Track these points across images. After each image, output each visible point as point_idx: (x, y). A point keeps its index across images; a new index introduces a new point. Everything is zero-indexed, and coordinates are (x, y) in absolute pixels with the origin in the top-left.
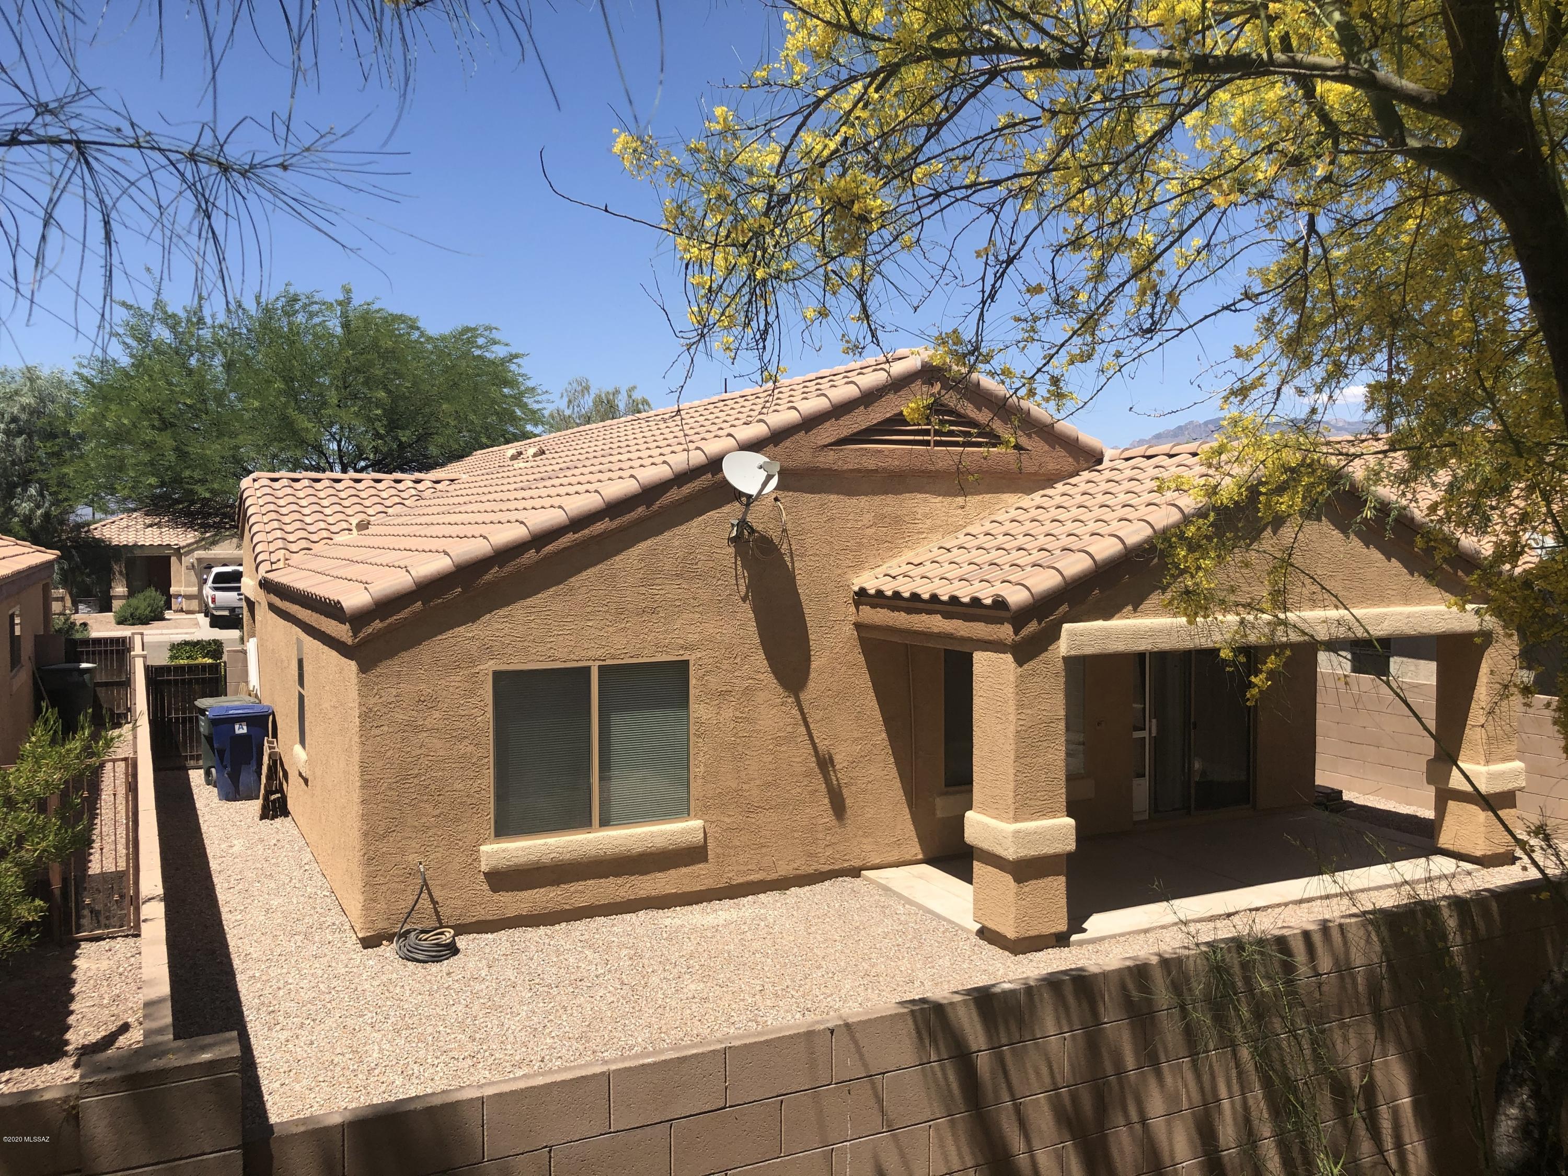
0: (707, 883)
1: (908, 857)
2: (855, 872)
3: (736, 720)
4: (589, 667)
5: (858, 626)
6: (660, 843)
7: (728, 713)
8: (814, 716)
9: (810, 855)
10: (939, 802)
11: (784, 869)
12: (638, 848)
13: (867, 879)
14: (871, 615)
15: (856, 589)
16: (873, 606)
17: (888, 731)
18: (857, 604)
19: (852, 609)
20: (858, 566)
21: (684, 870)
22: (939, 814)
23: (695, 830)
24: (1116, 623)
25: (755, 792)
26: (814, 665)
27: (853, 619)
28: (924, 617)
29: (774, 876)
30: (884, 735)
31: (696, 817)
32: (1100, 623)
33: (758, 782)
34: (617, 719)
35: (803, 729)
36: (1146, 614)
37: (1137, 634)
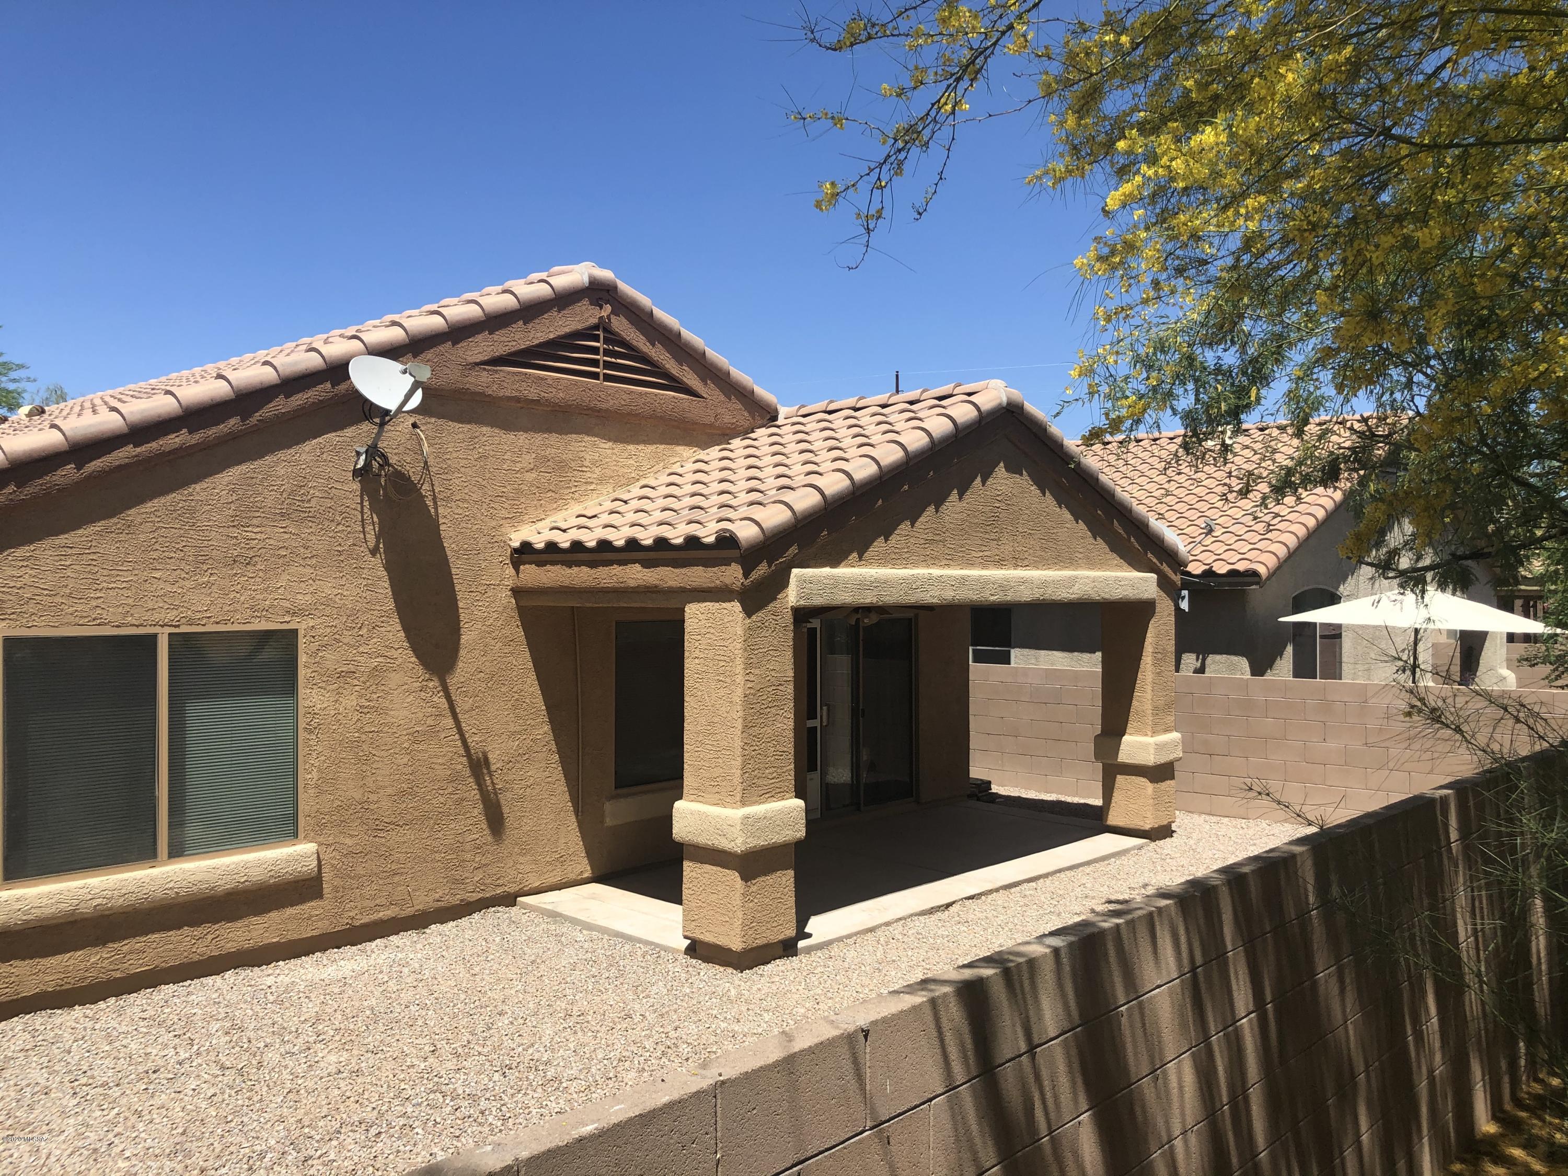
0: (321, 927)
1: (572, 876)
2: (509, 900)
3: (361, 710)
4: (155, 636)
5: (517, 592)
6: (257, 875)
7: (350, 701)
8: (462, 704)
9: (456, 881)
10: (608, 807)
11: (422, 902)
12: (226, 884)
13: (525, 906)
14: (532, 575)
15: (516, 544)
16: (540, 564)
17: (551, 721)
18: (516, 565)
19: (510, 571)
20: (516, 519)
21: (290, 911)
22: (609, 822)
23: (305, 856)
24: (843, 571)
25: (385, 804)
26: (464, 639)
27: (510, 583)
28: (616, 570)
29: (409, 911)
30: (547, 728)
31: (307, 839)
32: (826, 571)
33: (389, 791)
34: (195, 711)
35: (449, 722)
36: (870, 564)
37: (863, 585)
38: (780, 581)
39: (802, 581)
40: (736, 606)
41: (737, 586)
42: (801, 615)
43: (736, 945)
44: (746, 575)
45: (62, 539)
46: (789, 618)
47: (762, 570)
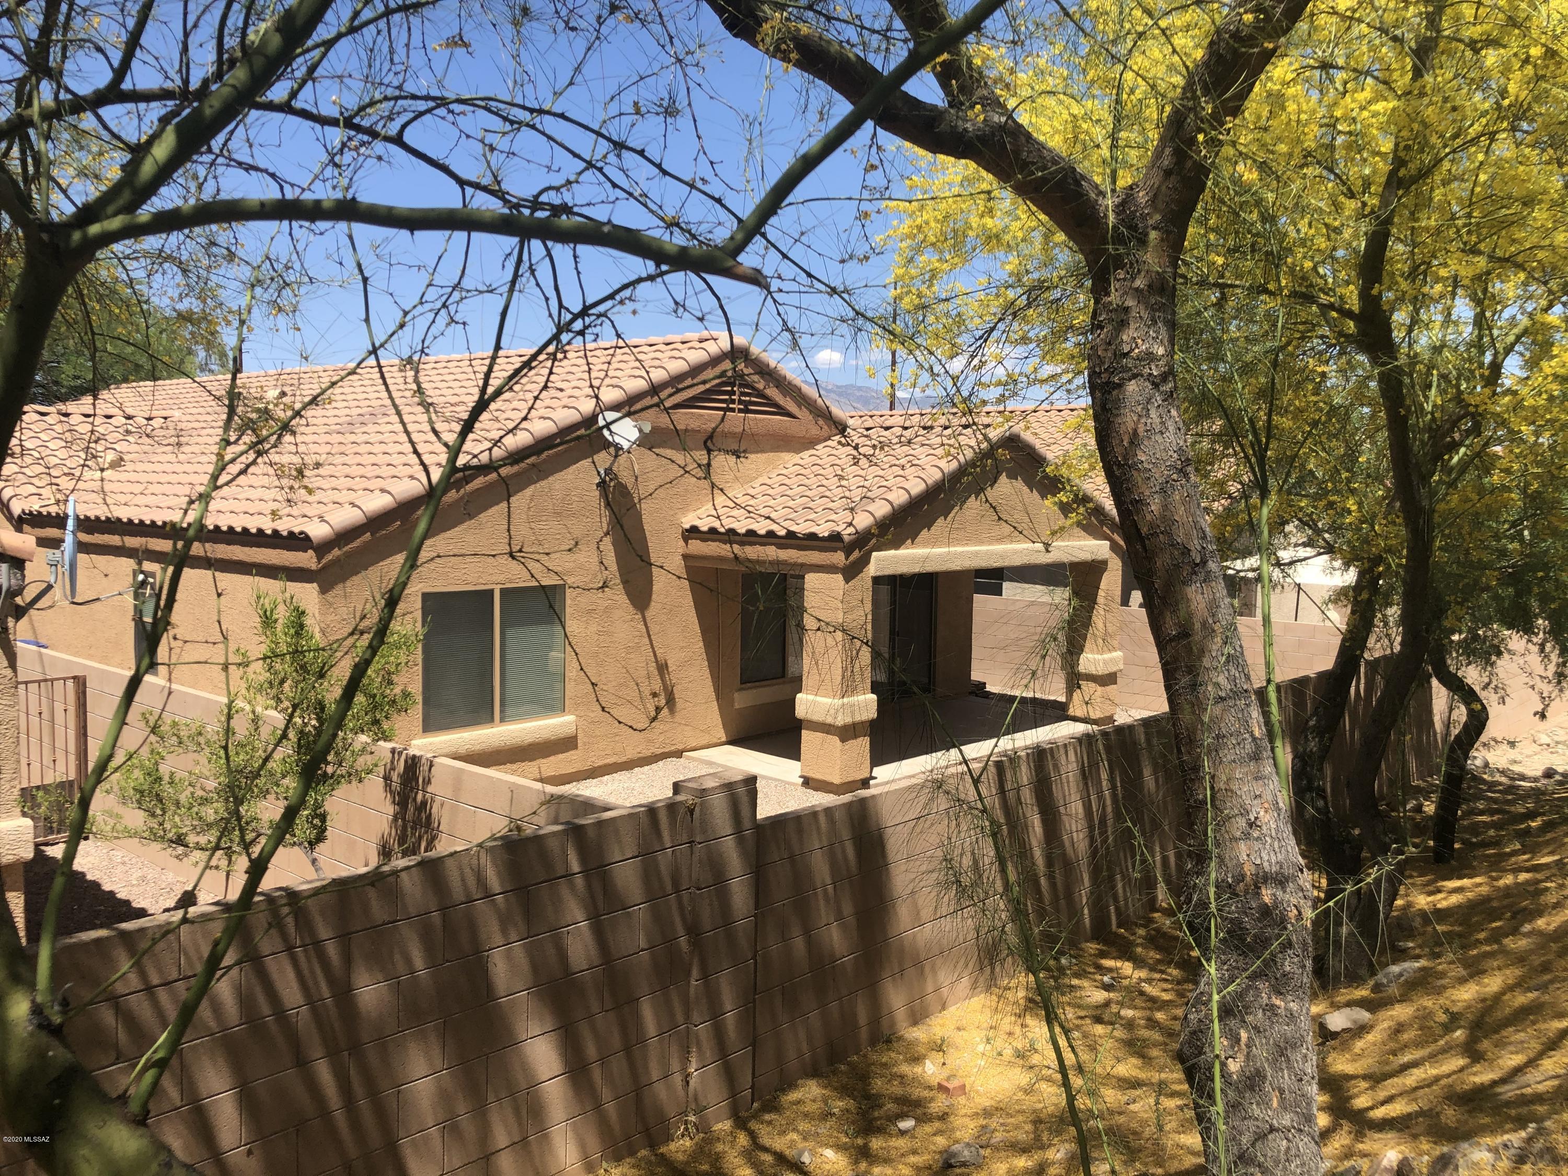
0: (577, 766)
1: (715, 740)
2: (678, 754)
3: (599, 633)
4: (492, 591)
5: (685, 557)
6: (545, 735)
7: (593, 628)
8: (654, 629)
9: (649, 741)
10: (736, 695)
11: (630, 754)
12: (529, 739)
13: (688, 758)
14: (697, 547)
15: (687, 526)
16: (704, 540)
17: (704, 640)
18: (686, 539)
19: (682, 543)
20: (685, 509)
21: (561, 756)
22: (737, 706)
23: (569, 723)
24: (902, 552)
26: (655, 588)
27: (681, 551)
28: (759, 548)
29: (624, 759)
30: (701, 644)
31: (570, 713)
32: (892, 552)
34: (510, 633)
35: (646, 640)
36: (918, 546)
37: (914, 560)
38: (864, 561)
39: (878, 559)
40: (840, 577)
41: (841, 565)
42: (877, 580)
43: (837, 780)
44: (847, 558)
45: (449, 534)
46: (870, 583)
47: (856, 554)
